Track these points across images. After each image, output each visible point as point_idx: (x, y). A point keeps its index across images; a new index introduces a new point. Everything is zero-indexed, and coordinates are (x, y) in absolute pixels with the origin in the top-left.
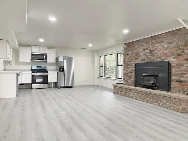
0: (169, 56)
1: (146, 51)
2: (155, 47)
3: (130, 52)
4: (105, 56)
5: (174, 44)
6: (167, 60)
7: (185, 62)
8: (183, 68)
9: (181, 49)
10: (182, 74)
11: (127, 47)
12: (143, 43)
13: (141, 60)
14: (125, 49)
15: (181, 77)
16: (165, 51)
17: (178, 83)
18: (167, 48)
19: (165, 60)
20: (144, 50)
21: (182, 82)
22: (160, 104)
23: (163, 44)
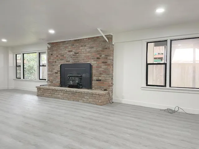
0: (90, 59)
1: (71, 53)
2: (79, 50)
3: (55, 52)
4: (23, 54)
5: (94, 49)
6: (89, 63)
7: (102, 64)
8: (101, 69)
9: (99, 54)
10: (100, 74)
11: (51, 47)
12: (68, 45)
13: (67, 62)
14: (49, 49)
15: (99, 76)
16: (88, 54)
17: (98, 82)
18: (89, 52)
19: (87, 62)
20: (69, 51)
21: (100, 80)
22: (84, 100)
23: (86, 48)
